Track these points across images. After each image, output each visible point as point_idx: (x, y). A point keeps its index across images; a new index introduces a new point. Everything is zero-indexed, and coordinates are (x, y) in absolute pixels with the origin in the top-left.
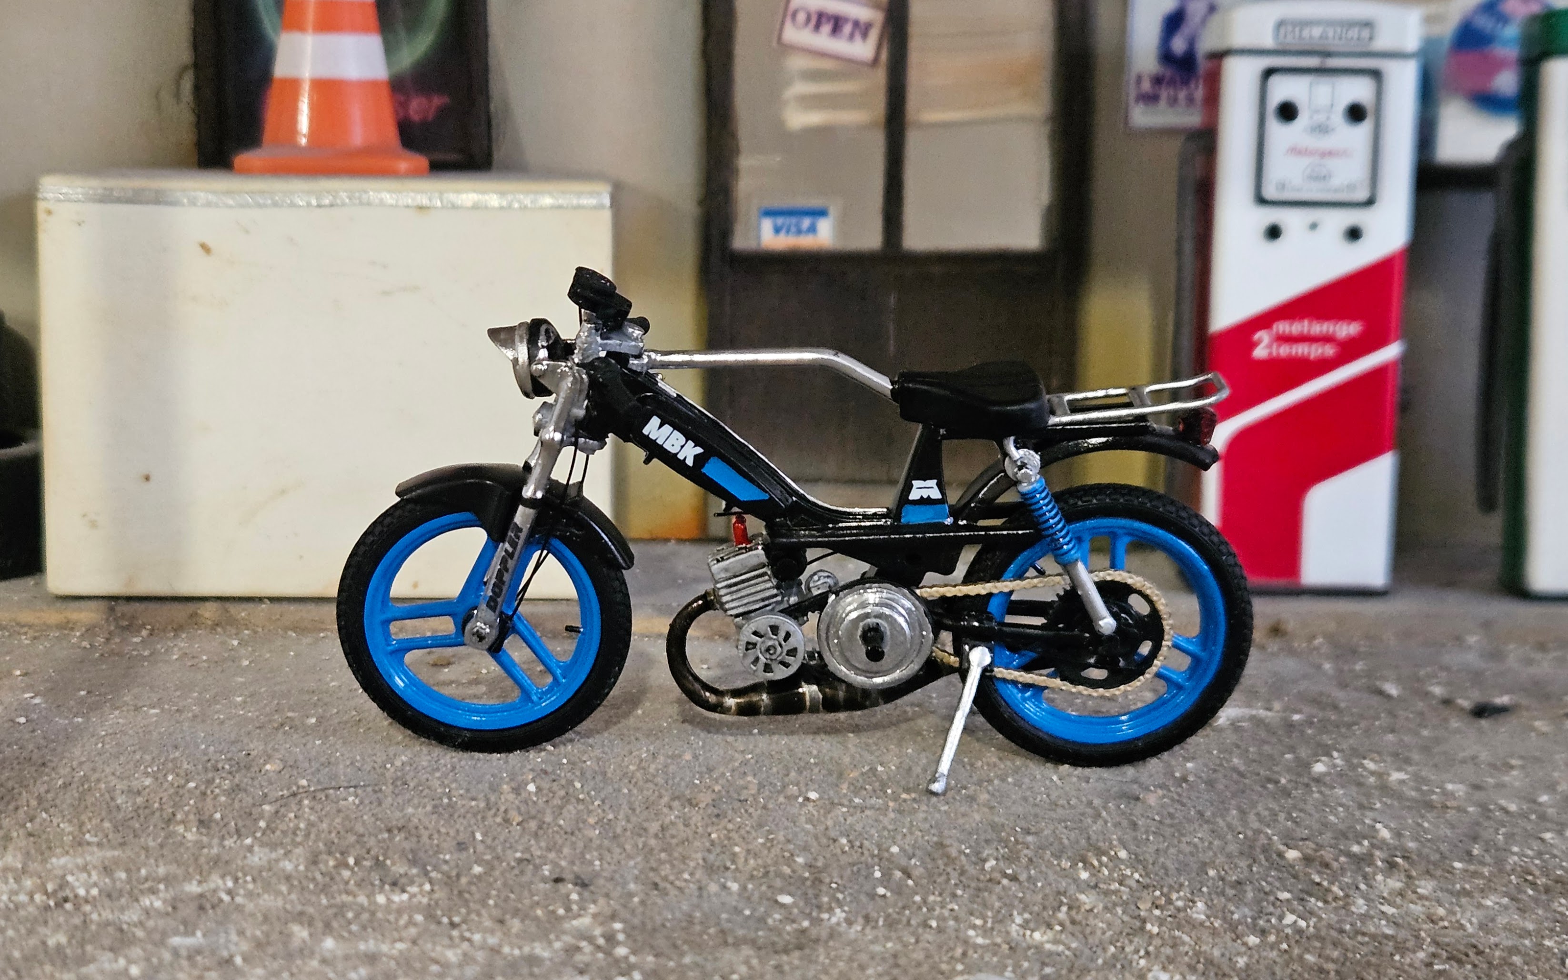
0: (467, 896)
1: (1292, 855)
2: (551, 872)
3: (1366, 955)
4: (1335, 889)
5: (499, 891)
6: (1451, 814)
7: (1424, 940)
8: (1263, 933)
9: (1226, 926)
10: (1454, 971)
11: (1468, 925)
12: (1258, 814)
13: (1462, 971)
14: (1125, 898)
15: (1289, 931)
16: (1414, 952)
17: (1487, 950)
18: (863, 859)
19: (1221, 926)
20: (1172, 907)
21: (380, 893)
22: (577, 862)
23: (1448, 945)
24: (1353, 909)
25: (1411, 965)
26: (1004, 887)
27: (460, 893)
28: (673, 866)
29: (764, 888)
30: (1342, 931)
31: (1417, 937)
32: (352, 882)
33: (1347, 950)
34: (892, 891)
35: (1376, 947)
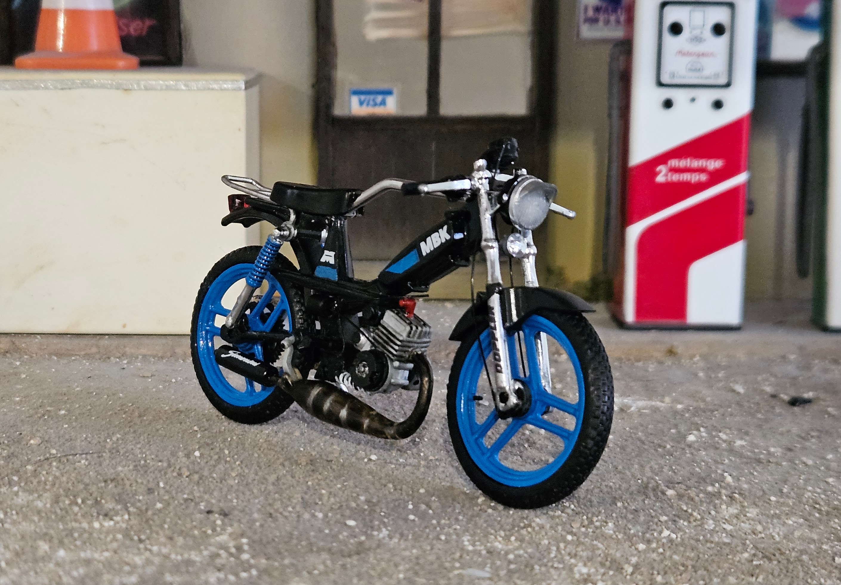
0: (151, 522)
1: (670, 492)
2: (205, 508)
3: (711, 555)
4: (695, 514)
5: (171, 518)
6: (772, 467)
7: (748, 546)
8: (649, 542)
9: (625, 537)
10: (766, 565)
11: (777, 536)
12: (651, 467)
13: (770, 565)
14: (564, 520)
15: (664, 541)
16: (742, 553)
17: (787, 552)
18: (401, 497)
19: (623, 538)
20: (592, 526)
21: (97, 521)
22: (222, 501)
23: (764, 549)
24: (706, 527)
25: (739, 562)
26: (489, 515)
27: (147, 521)
28: (282, 502)
29: (339, 516)
30: (698, 540)
31: (744, 544)
32: (79, 514)
33: (700, 553)
34: (419, 518)
35: (718, 551)
